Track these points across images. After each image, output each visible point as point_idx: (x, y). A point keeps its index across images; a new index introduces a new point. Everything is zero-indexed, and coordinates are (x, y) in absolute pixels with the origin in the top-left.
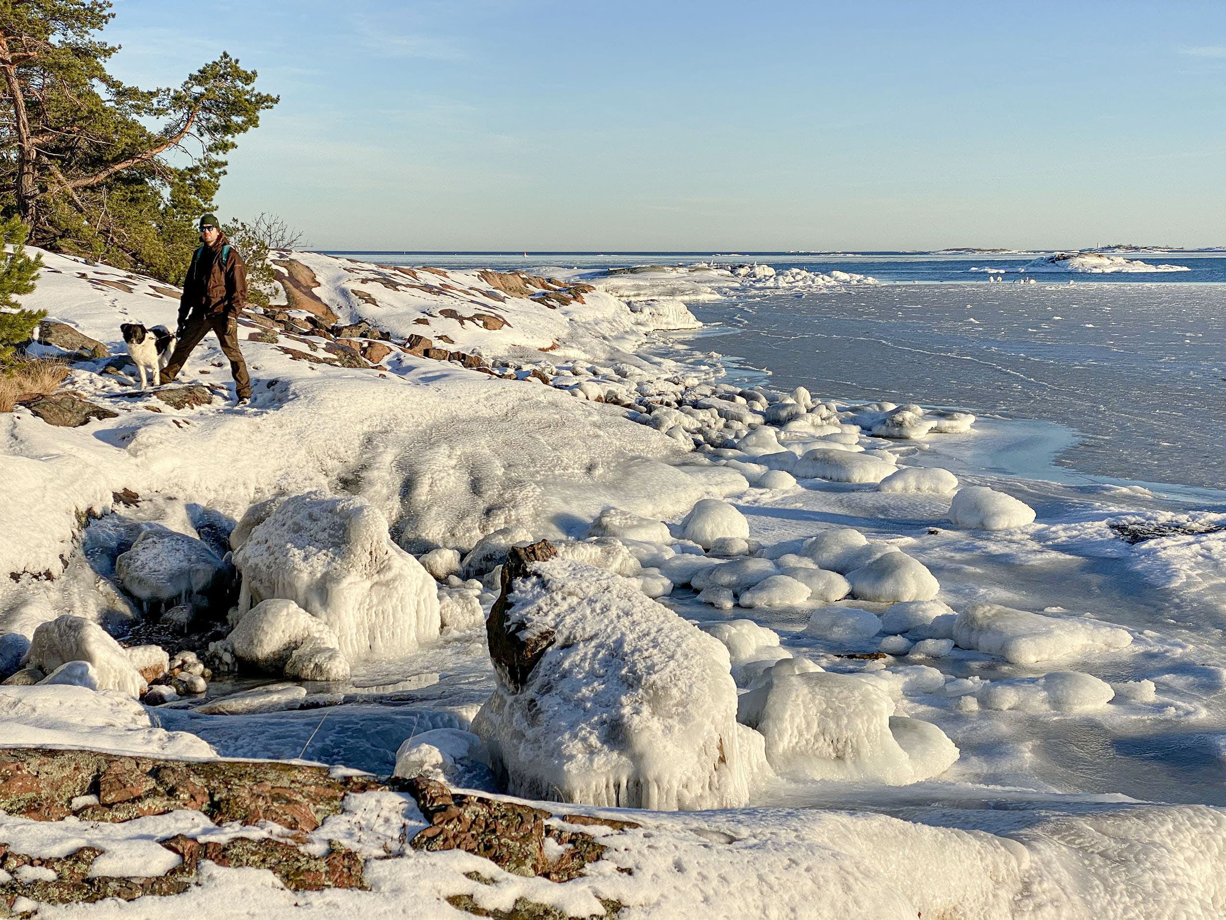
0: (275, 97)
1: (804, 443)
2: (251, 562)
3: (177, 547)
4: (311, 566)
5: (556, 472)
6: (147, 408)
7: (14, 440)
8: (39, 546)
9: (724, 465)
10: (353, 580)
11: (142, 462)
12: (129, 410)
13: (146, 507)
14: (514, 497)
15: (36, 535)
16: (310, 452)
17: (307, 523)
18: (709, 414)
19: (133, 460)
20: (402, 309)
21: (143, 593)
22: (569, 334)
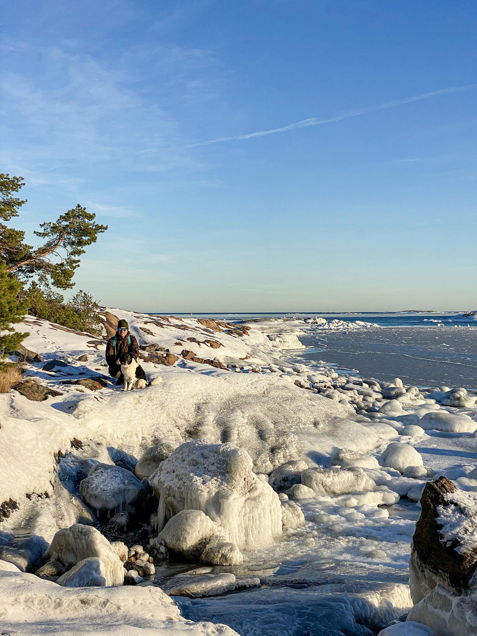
0: (105, 226)
1: (415, 409)
2: (166, 484)
3: (116, 475)
4: (208, 488)
5: (301, 426)
6: (77, 390)
7: (13, 410)
8: (40, 476)
9: (379, 422)
10: (235, 497)
11: (82, 422)
12: (68, 392)
13: (87, 450)
14: (284, 442)
15: (37, 469)
16: (168, 415)
17: (201, 460)
18: (353, 393)
19: (77, 421)
20: (166, 337)
21: (97, 505)
22: (252, 351)
